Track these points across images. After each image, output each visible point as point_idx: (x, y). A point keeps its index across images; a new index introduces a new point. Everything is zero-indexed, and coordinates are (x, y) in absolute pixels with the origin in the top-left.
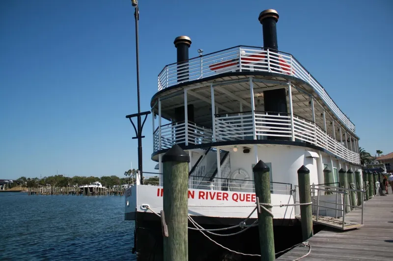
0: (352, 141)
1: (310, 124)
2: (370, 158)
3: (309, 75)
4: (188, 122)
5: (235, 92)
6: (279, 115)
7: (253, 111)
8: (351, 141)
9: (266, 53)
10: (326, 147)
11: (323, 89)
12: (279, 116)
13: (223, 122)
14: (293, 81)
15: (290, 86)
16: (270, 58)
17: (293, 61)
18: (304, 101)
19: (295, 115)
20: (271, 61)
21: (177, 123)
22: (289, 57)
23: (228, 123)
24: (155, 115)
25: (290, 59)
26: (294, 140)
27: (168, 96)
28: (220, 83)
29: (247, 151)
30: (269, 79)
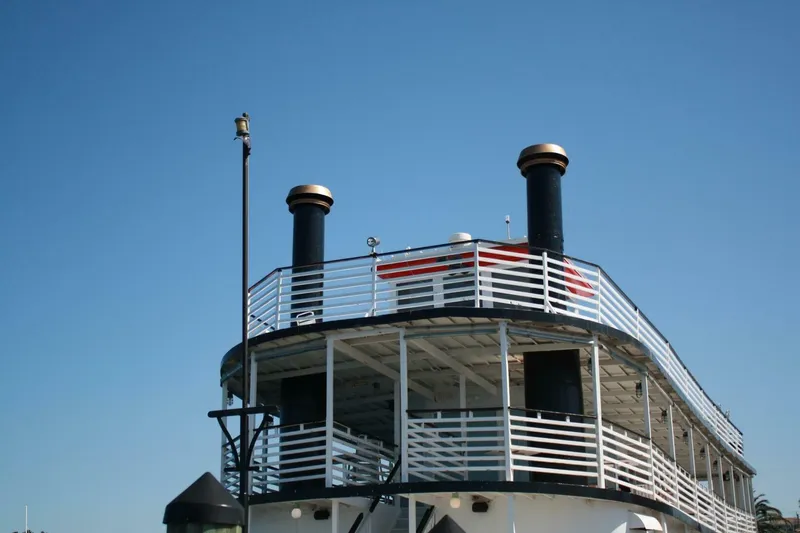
0: (737, 479)
1: (639, 443)
2: (782, 522)
3: (637, 314)
4: (335, 426)
5: (450, 348)
6: (568, 420)
7: (505, 409)
8: (733, 480)
9: (540, 263)
10: (675, 503)
11: (666, 346)
12: (568, 423)
13: (429, 431)
14: (604, 336)
15: (596, 349)
16: (550, 274)
17: (602, 283)
18: (622, 379)
19: (606, 421)
20: (551, 284)
21: (302, 426)
22: (595, 274)
23: (442, 435)
24: (230, 396)
25: (595, 279)
26: (603, 486)
27: (277, 352)
28: (425, 330)
29: (481, 507)
30: (545, 330)
